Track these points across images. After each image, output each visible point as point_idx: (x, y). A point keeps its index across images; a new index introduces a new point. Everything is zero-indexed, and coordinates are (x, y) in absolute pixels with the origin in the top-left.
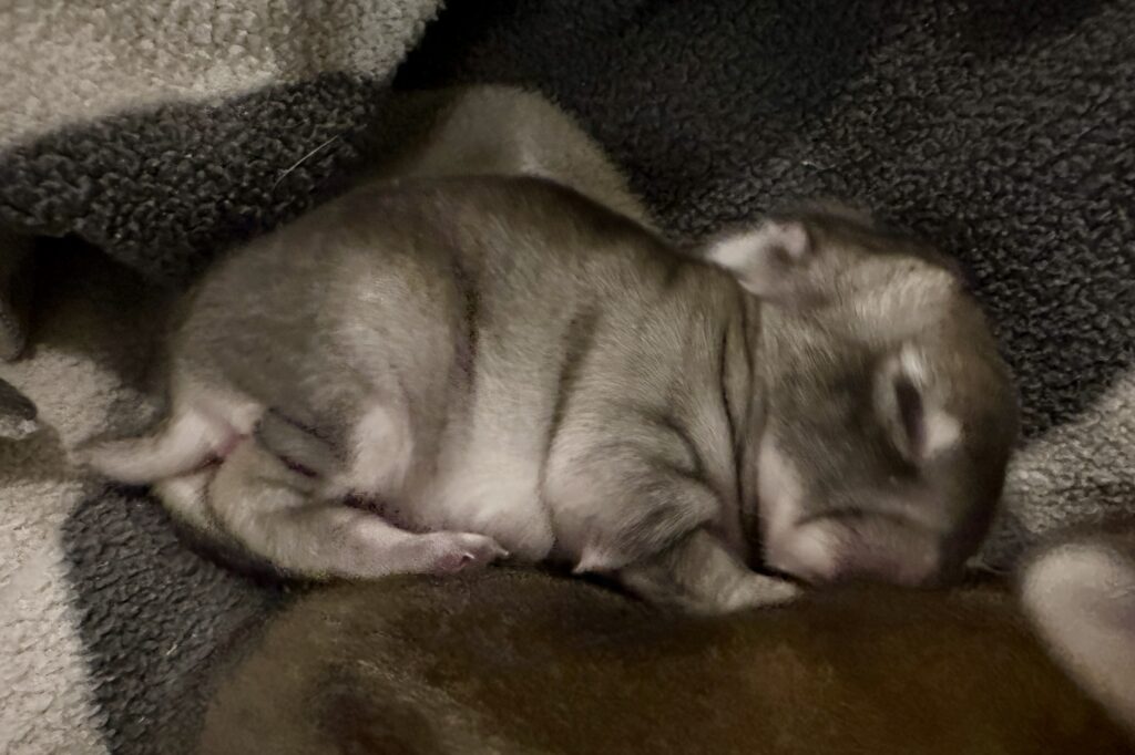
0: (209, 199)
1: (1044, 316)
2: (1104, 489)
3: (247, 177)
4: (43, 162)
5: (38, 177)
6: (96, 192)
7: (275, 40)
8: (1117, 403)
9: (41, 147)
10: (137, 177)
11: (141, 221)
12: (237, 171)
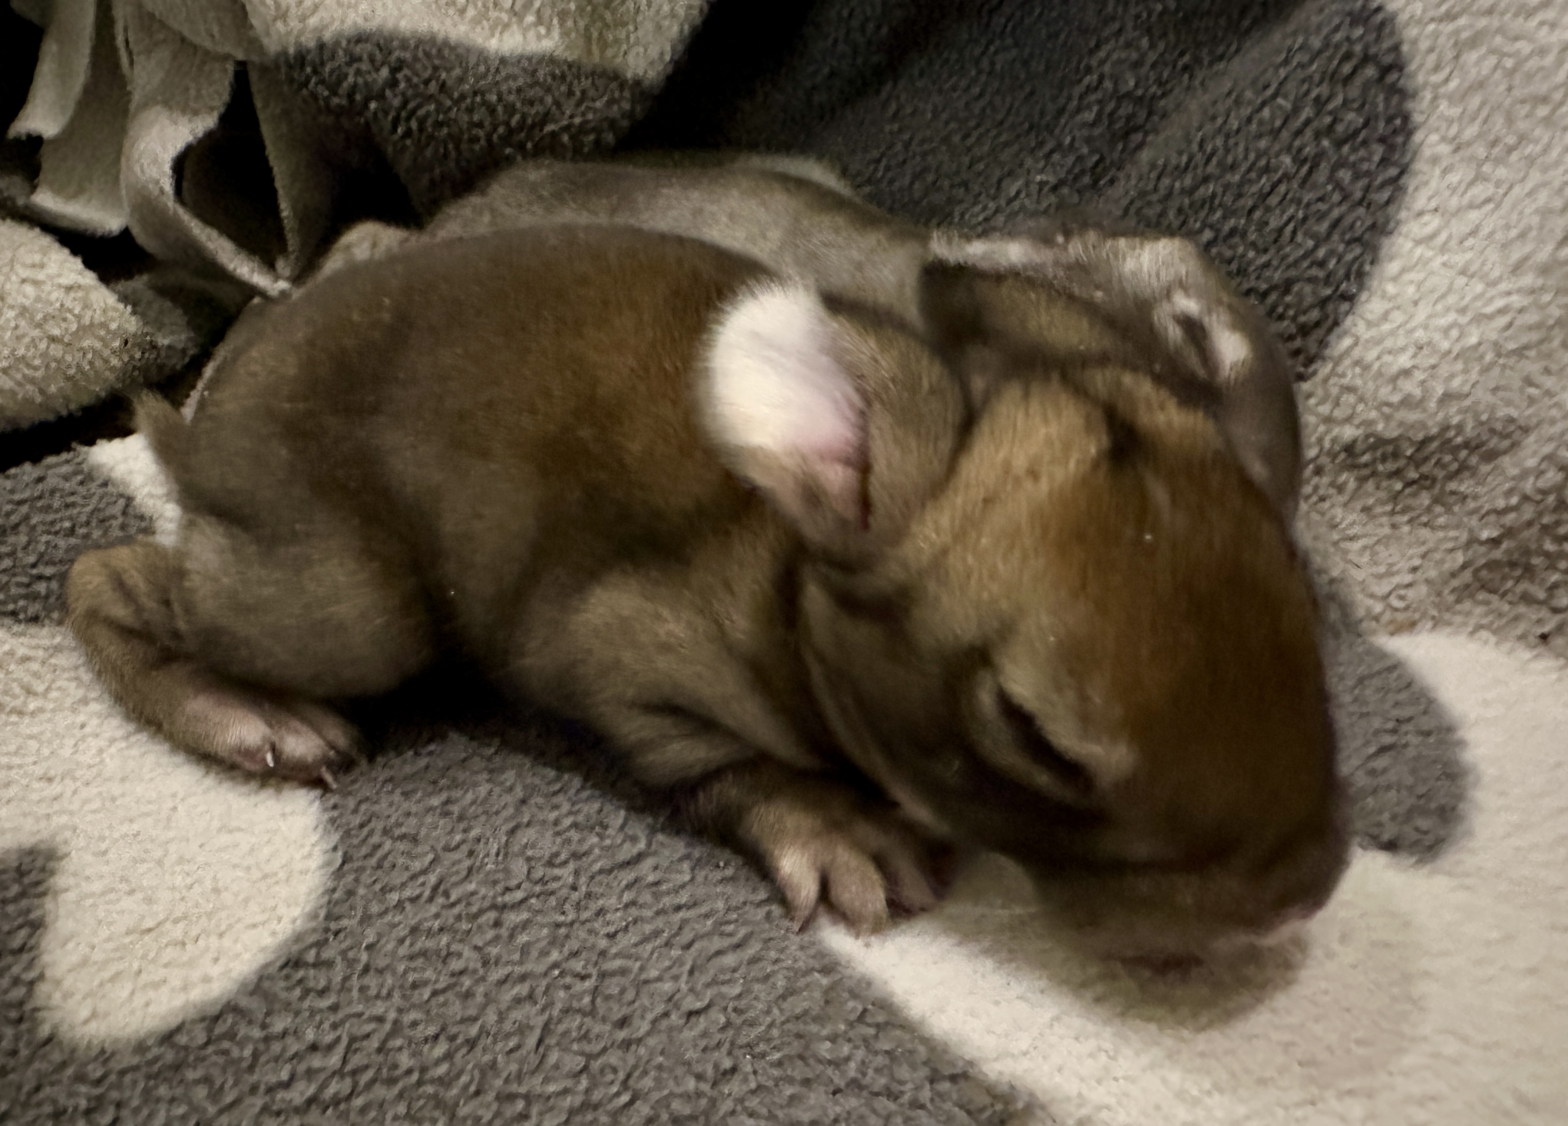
0: (480, 125)
1: (1267, 265)
2: (1350, 449)
3: (517, 117)
4: (358, 49)
5: (354, 59)
6: (393, 83)
7: (563, 16)
8: (1347, 342)
9: (360, 38)
10: (427, 82)
11: (422, 122)
12: (511, 110)
